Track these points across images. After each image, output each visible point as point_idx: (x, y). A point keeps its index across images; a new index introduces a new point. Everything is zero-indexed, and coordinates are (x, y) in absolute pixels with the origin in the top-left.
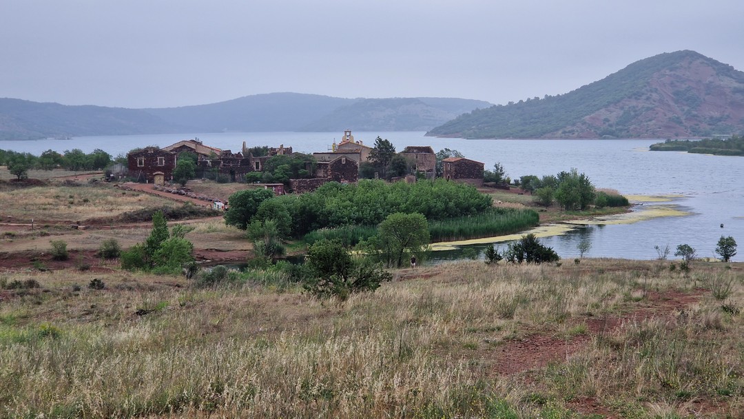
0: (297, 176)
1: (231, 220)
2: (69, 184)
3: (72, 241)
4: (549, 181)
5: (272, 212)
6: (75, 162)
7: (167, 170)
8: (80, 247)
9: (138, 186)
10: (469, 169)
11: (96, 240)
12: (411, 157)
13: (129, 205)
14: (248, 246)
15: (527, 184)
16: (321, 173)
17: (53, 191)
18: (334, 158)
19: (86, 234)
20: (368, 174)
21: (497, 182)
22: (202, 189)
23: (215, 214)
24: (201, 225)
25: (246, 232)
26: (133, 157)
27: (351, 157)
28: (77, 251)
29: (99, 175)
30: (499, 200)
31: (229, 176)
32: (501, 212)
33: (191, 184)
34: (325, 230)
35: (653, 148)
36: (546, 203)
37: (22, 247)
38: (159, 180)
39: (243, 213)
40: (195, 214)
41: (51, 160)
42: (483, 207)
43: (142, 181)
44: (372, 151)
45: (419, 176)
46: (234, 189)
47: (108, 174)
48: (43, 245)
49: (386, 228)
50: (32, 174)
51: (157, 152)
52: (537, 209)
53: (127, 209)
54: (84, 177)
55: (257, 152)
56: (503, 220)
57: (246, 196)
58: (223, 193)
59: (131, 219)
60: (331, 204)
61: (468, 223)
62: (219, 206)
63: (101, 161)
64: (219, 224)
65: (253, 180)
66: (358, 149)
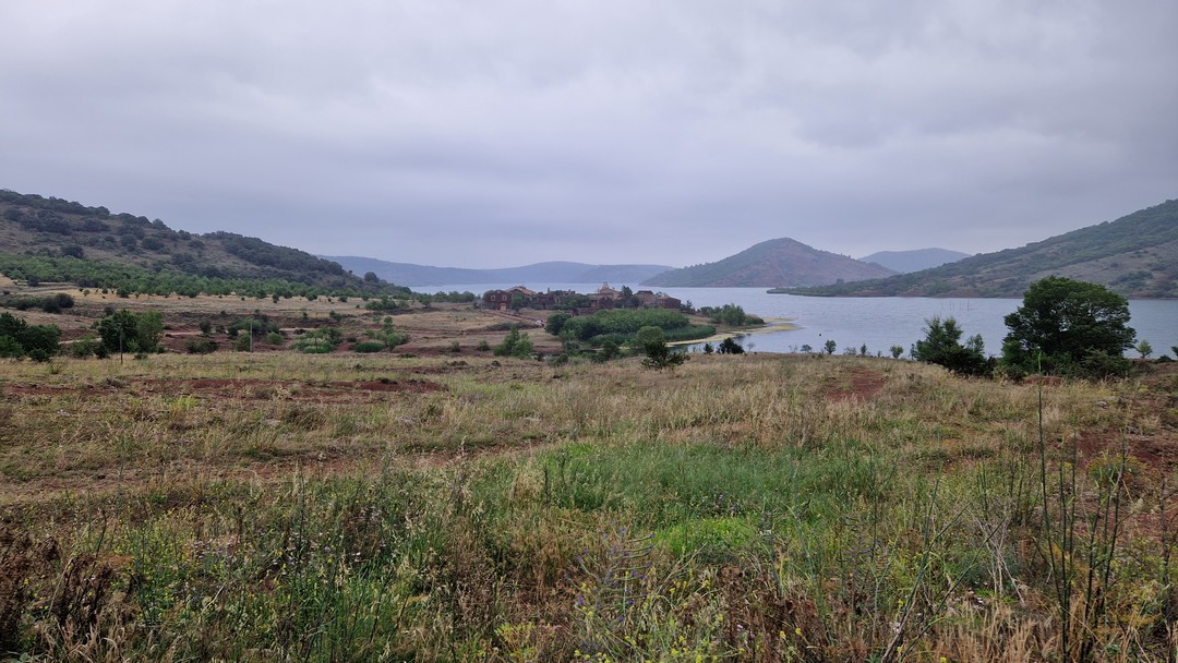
0: (580, 307)
1: (548, 330)
2: (454, 310)
3: (463, 341)
4: (718, 310)
5: (572, 326)
6: (455, 298)
7: (508, 303)
8: (466, 344)
9: (492, 312)
10: (673, 303)
11: (476, 341)
12: (640, 296)
13: (489, 321)
14: (560, 344)
15: (705, 311)
16: (593, 305)
17: (446, 314)
18: (600, 297)
19: (468, 338)
20: (619, 306)
21: (688, 310)
22: (527, 313)
23: (537, 327)
24: (531, 333)
25: (557, 337)
26: (488, 296)
27: (610, 296)
28: (464, 347)
29: (470, 305)
30: (693, 320)
31: (541, 306)
32: (695, 327)
33: (521, 310)
34: (601, 336)
35: (768, 292)
36: (718, 322)
37: (434, 344)
38: (503, 308)
39: (555, 327)
40: (525, 327)
41: (441, 297)
42: (685, 324)
43: (494, 308)
44: (620, 293)
45: (646, 307)
46: (547, 314)
47: (475, 304)
48: (446, 343)
49: (641, 334)
50: (433, 305)
51: (502, 293)
52: (714, 325)
53: (488, 324)
54: (462, 307)
55: (558, 293)
56: (696, 330)
57: (557, 317)
58: (542, 316)
59: (491, 329)
60: (604, 321)
61: (678, 332)
62: (539, 322)
63: (469, 298)
64: (541, 332)
65: (557, 308)
66: (612, 292)
